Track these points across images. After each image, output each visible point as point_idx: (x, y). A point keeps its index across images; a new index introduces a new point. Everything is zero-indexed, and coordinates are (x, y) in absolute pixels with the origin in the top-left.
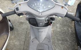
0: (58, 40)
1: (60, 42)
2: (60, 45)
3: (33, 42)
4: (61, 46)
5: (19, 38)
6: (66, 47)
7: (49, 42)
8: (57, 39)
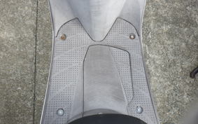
0: (159, 21)
1: (165, 28)
2: (164, 38)
3: (64, 38)
4: (169, 42)
5: (13, 13)
6: (184, 44)
7: (132, 37)
8: (156, 15)
